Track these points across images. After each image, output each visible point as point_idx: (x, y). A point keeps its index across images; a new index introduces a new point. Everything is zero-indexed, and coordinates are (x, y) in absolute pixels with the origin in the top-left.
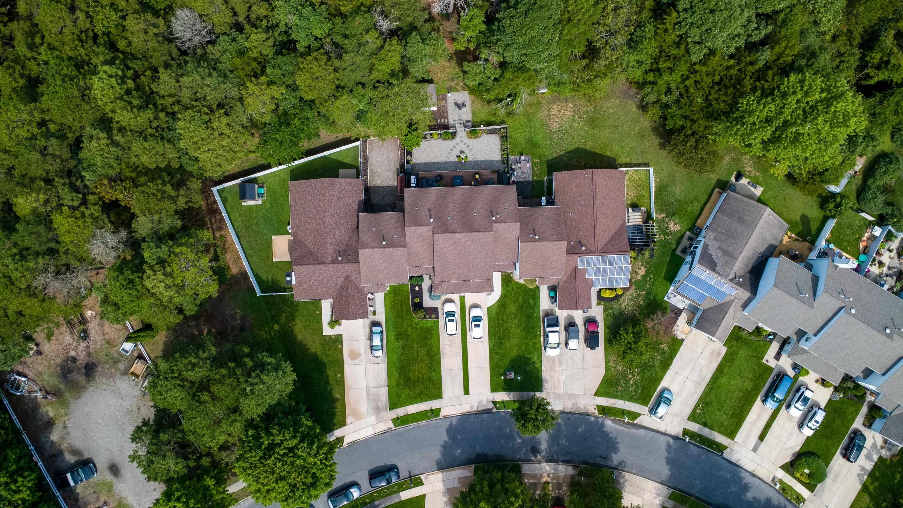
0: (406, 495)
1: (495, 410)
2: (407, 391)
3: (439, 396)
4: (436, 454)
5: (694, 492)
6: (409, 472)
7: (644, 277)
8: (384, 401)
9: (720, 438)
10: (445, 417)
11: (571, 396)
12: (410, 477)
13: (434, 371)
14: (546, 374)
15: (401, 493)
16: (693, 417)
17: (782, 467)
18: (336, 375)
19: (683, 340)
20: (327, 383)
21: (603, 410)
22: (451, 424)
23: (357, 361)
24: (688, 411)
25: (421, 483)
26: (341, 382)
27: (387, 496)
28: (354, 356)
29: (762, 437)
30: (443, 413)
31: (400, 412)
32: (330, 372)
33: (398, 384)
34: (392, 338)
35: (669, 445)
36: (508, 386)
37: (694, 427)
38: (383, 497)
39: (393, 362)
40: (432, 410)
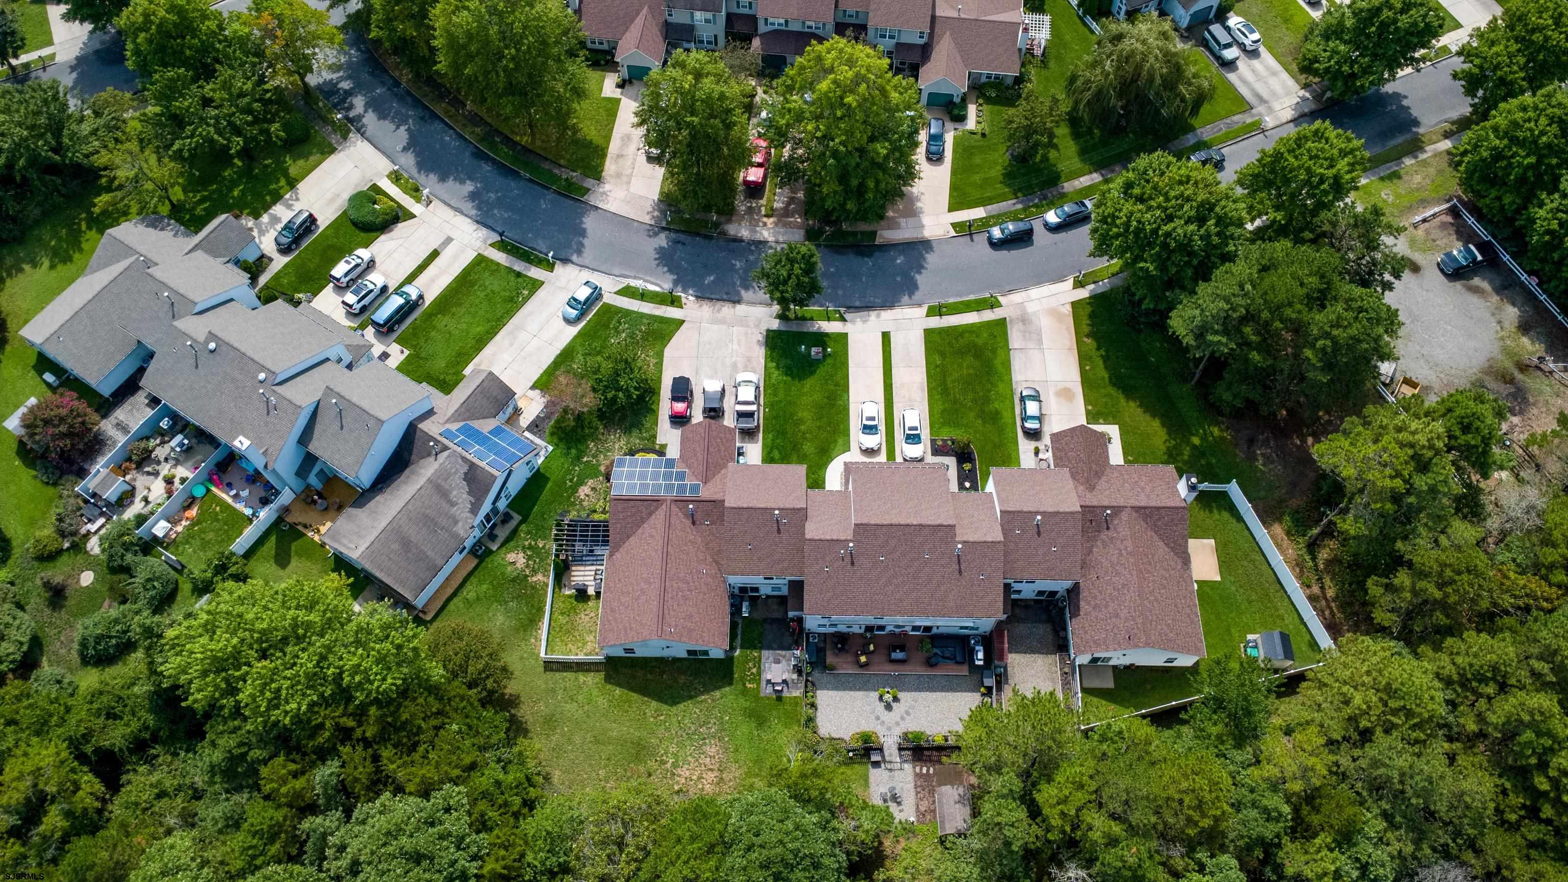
0: (978, 213)
1: (842, 310)
2: (980, 342)
3: (928, 332)
4: (931, 259)
5: (550, 196)
6: (972, 240)
7: (581, 483)
8: (1014, 331)
9: (500, 257)
10: (920, 305)
11: (723, 322)
12: (971, 235)
13: (937, 366)
14: (759, 354)
15: (984, 215)
16: (536, 285)
17: (413, 216)
18: (1092, 368)
19: (533, 387)
20: (1105, 359)
21: (674, 302)
22: (910, 296)
23: (1061, 386)
24: (541, 293)
25: (954, 225)
26: (1083, 359)
27: (1006, 213)
28: (1065, 394)
29: (435, 254)
30: (924, 310)
31: (988, 315)
32: (1102, 373)
33: (994, 351)
34: (1006, 414)
35: (579, 252)
36: (821, 339)
37: (535, 273)
38: (1011, 212)
39: (1002, 381)
40: (941, 315)
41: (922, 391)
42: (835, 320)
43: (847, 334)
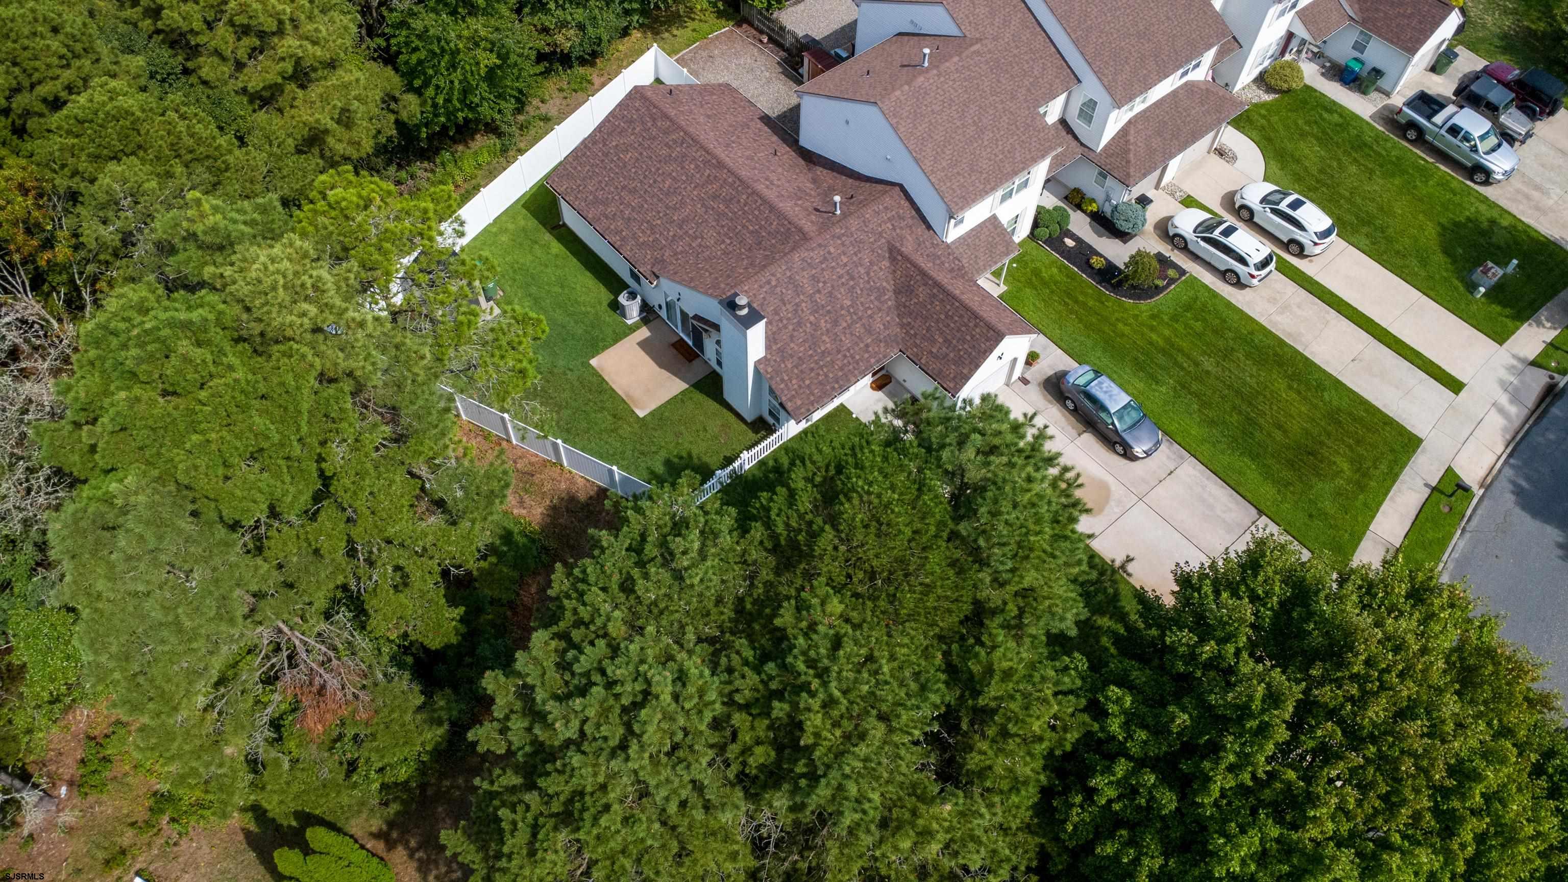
1: (1562, 381)
10: (1487, 486)
13: (1321, 388)
22: (1519, 489)
23: (1112, 509)
30: (1470, 477)
33: (1280, 484)
39: (1204, 441)
40: (1434, 489)
41: (1290, 335)
42: (1544, 354)
43: (1501, 343)
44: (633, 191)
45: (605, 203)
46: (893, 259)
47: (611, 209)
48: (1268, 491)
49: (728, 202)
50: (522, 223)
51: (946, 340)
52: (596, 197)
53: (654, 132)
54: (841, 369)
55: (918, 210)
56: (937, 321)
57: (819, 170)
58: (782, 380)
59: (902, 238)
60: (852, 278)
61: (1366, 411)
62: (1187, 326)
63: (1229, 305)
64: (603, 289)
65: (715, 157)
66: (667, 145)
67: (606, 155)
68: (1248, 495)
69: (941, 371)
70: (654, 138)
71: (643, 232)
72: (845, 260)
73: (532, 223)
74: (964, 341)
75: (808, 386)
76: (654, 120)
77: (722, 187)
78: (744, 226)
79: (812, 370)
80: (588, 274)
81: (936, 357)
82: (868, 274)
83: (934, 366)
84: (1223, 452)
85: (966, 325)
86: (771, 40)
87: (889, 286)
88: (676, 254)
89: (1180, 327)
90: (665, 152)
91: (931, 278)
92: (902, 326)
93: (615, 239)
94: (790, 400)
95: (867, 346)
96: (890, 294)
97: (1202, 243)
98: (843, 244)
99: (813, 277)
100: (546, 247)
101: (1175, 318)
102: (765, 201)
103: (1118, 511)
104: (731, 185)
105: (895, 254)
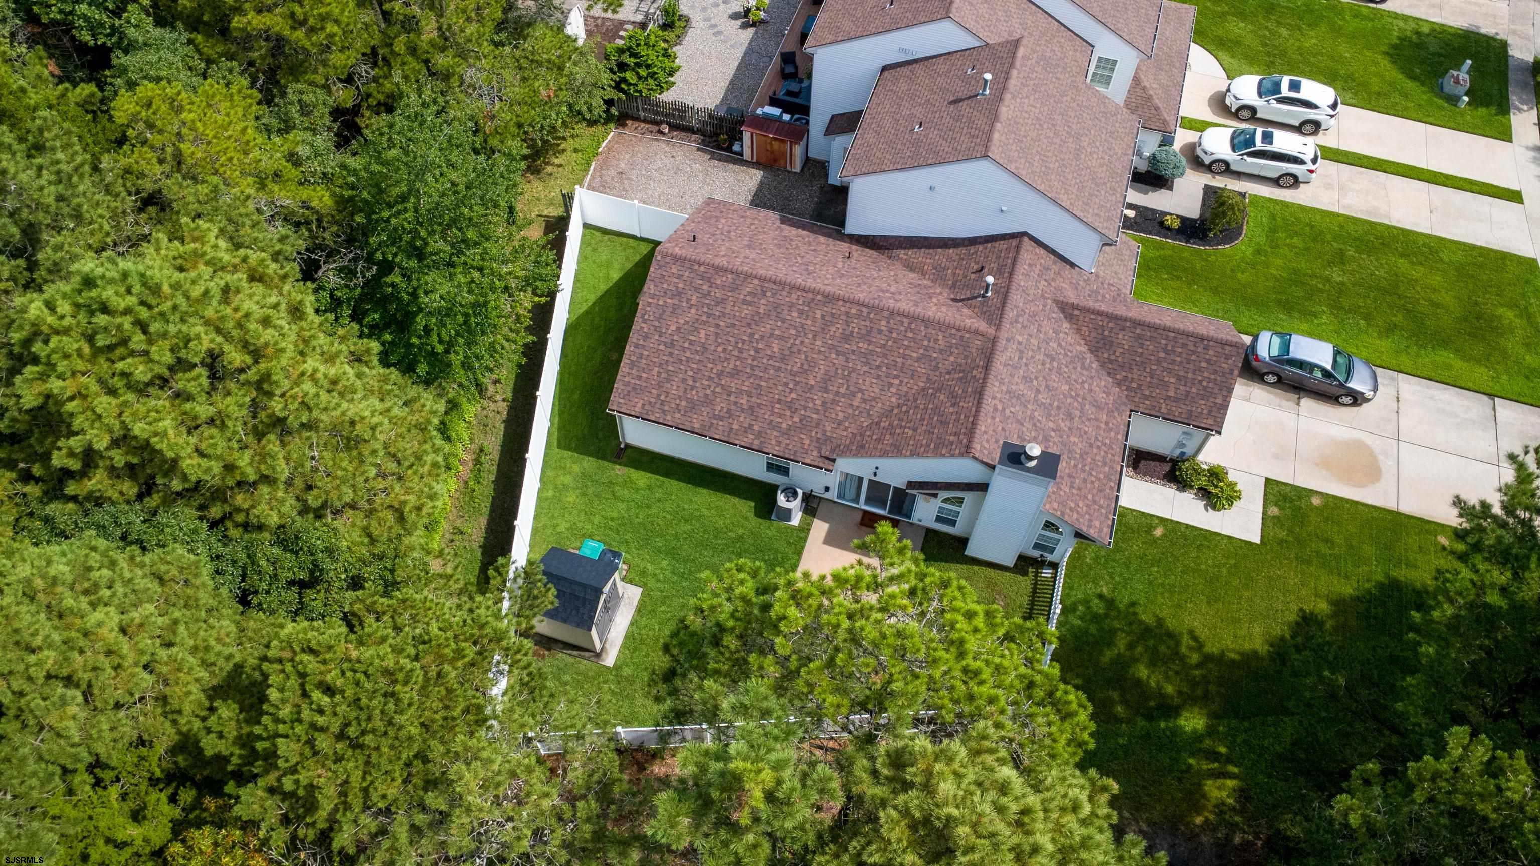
13: (1435, 254)
28: (1360, 464)
33: (1484, 360)
36: (1492, 104)
39: (1395, 353)
41: (1368, 212)
43: (1510, 141)
44: (736, 373)
45: (708, 401)
46: (1070, 317)
47: (721, 406)
48: (1481, 374)
49: (866, 336)
50: (576, 468)
51: (1179, 378)
52: (689, 401)
53: (719, 294)
54: (1105, 464)
55: (1053, 252)
56: (1159, 362)
57: (902, 253)
58: (1071, 509)
59: (1059, 289)
60: (1053, 359)
61: (1481, 255)
62: (1292, 247)
63: (1302, 208)
64: (735, 500)
65: (815, 292)
66: (744, 302)
67: (672, 344)
68: (1470, 385)
69: (1190, 412)
70: (723, 301)
71: (780, 416)
72: (1034, 342)
73: (588, 463)
74: (1200, 369)
75: (1095, 502)
76: (709, 279)
77: (847, 323)
78: (904, 357)
79: (1085, 480)
80: (704, 491)
81: (1176, 400)
82: (1060, 345)
83: (1178, 410)
84: (1418, 355)
85: (1194, 352)
86: (673, 127)
87: (1084, 349)
88: (840, 423)
89: (1286, 251)
90: (747, 311)
91: (1126, 319)
92: (1119, 384)
93: (749, 439)
94: (1090, 526)
95: (1107, 424)
96: (1089, 357)
97: (1249, 160)
98: (1024, 327)
99: (1026, 379)
100: (628, 483)
101: (1274, 244)
102: (913, 318)
103: (1391, 462)
104: (859, 316)
105: (1068, 310)
